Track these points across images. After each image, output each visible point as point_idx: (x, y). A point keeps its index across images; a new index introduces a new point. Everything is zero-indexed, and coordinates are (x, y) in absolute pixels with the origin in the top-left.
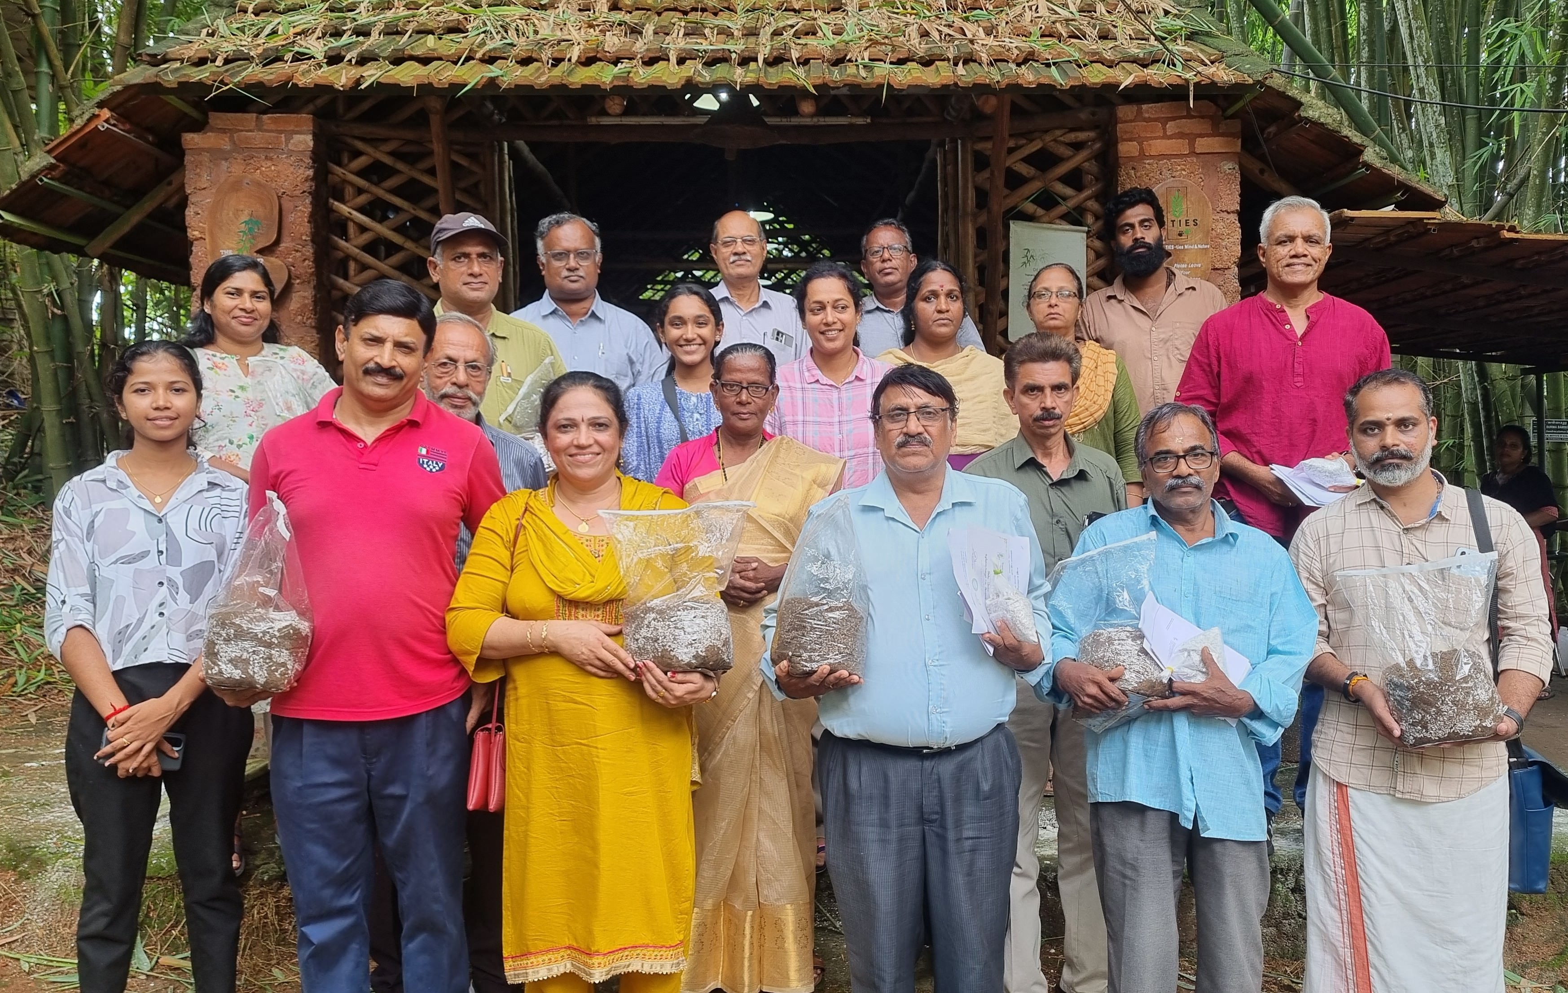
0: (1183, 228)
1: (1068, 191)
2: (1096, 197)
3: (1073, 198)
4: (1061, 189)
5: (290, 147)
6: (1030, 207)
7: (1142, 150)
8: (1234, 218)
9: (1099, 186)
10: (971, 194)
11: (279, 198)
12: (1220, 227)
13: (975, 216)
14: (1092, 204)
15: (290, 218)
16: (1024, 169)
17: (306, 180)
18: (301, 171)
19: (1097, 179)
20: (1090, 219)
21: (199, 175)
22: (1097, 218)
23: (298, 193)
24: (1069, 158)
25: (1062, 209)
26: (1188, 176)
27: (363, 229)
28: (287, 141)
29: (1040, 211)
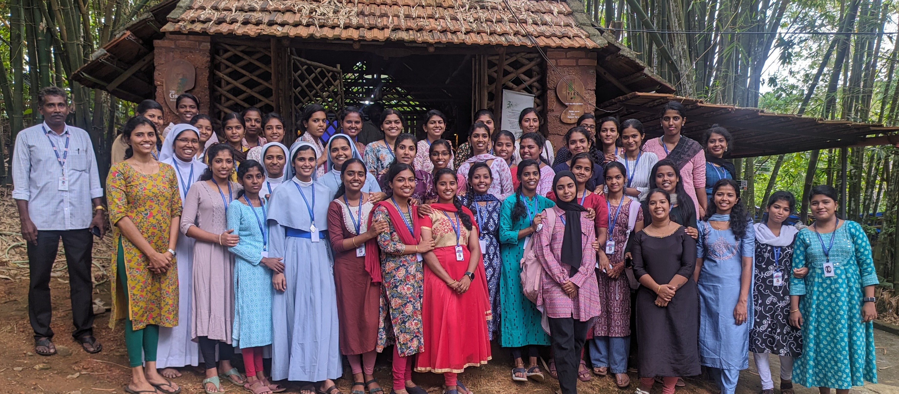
0: (573, 96)
1: (526, 78)
2: (537, 81)
3: (528, 81)
4: (523, 77)
5: (201, 48)
6: (511, 84)
7: (557, 63)
8: (593, 92)
9: (539, 76)
10: (486, 78)
11: (196, 69)
12: (587, 96)
13: (488, 87)
14: (536, 84)
15: (200, 78)
16: (509, 69)
17: (207, 62)
18: (205, 58)
19: (538, 74)
20: (535, 90)
21: (160, 58)
22: (538, 90)
23: (203, 67)
24: (526, 65)
25: (523, 86)
26: (575, 75)
27: (228, 83)
28: (199, 46)
29: (515, 86)
